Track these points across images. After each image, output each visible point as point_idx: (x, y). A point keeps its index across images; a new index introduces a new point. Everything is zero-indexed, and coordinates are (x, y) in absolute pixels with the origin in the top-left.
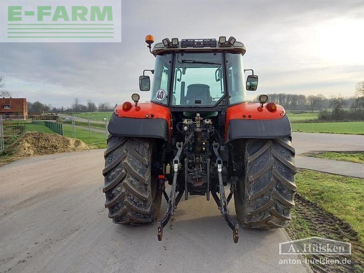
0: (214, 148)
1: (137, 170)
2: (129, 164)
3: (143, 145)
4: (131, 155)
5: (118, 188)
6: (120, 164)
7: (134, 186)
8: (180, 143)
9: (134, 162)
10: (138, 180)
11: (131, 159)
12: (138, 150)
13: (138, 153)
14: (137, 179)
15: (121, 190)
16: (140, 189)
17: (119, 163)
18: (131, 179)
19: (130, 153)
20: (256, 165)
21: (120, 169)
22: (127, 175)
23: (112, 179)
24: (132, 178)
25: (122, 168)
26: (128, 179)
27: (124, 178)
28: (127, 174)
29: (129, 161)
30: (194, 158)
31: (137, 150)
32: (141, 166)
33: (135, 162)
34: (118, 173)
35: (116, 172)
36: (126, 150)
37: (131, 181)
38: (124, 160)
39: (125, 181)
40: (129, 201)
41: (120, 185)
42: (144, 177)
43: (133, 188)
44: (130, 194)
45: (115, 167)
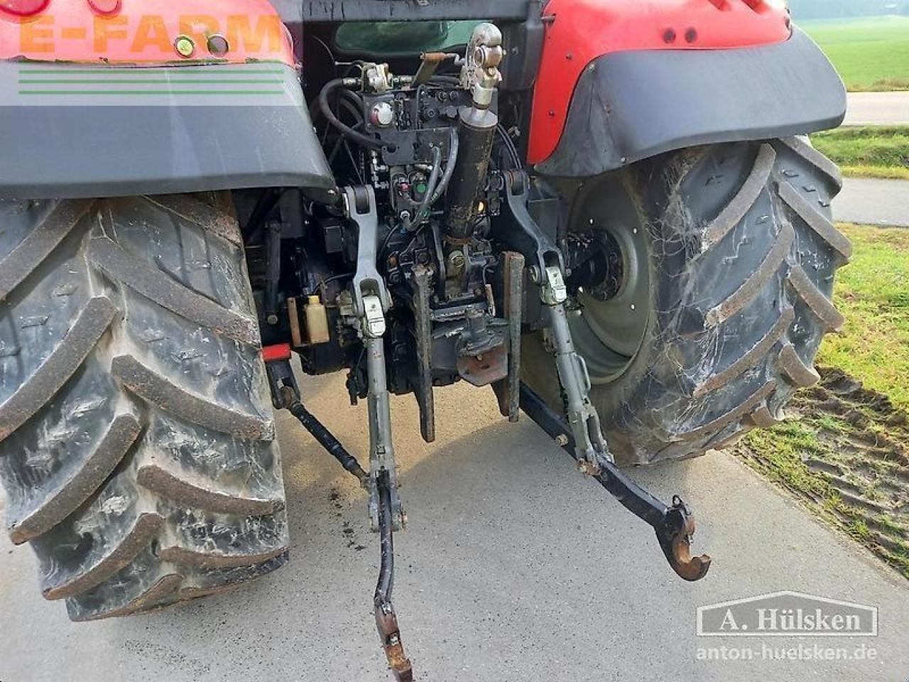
0: (510, 196)
1: (207, 384)
2: (150, 364)
3: (203, 231)
4: (145, 310)
5: (113, 504)
6: (88, 372)
7: (204, 469)
8: (360, 192)
9: (177, 345)
10: (223, 436)
11: (151, 330)
12: (183, 270)
13: (188, 286)
14: (215, 428)
15: (132, 505)
16: (239, 475)
17: (82, 368)
18: (180, 438)
19: (134, 294)
20: (731, 258)
21: (98, 401)
22: (152, 427)
23: (57, 466)
24: (185, 431)
25: (110, 394)
26: (166, 444)
27: (136, 447)
28: (152, 420)
29: (144, 345)
30: (440, 257)
31: (177, 270)
32: (225, 355)
33: (182, 342)
34: (90, 423)
35: (75, 421)
36: (105, 280)
37: (183, 450)
38: (107, 345)
39: (148, 458)
40: (185, 541)
41: (120, 486)
42: (252, 408)
43: (203, 480)
44: (188, 512)
45: (63, 395)
